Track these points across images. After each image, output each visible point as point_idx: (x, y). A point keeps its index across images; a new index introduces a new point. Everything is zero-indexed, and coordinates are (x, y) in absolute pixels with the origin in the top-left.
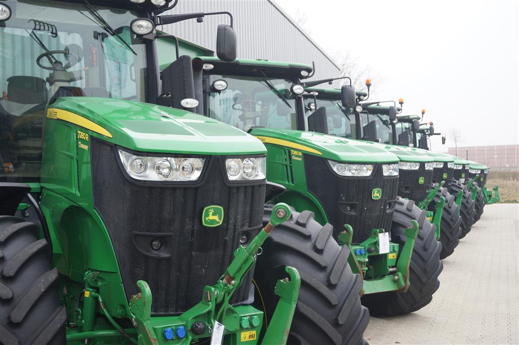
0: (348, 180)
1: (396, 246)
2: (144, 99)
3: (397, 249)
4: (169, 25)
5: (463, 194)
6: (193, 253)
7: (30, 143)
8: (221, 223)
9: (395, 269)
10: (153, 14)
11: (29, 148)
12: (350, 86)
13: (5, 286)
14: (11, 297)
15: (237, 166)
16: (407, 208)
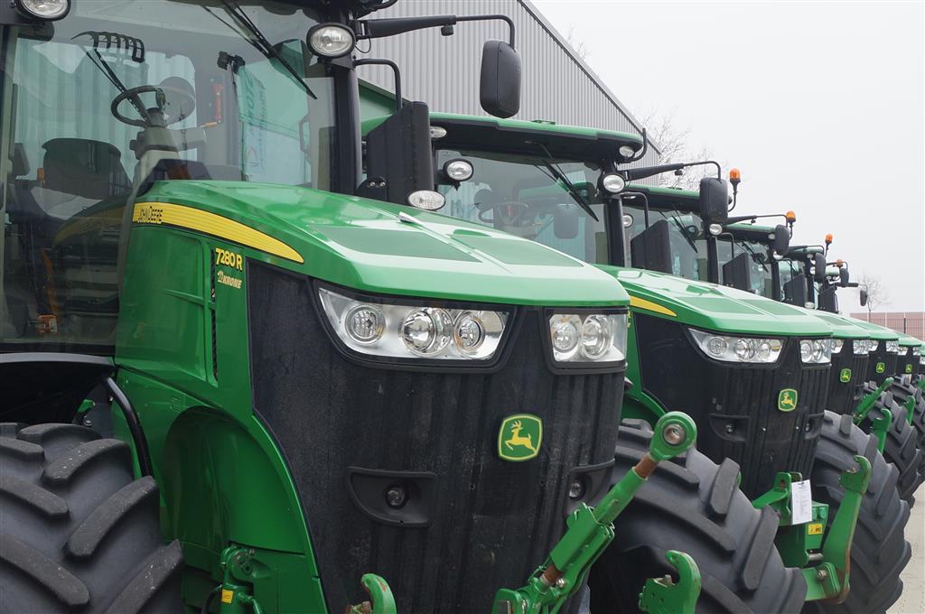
0: (731, 369)
1: (824, 507)
2: (327, 184)
3: (824, 515)
4: (382, 39)
5: (915, 405)
6: (474, 518)
7: (88, 274)
8: (536, 452)
9: (820, 555)
10: (351, 18)
11: (84, 285)
12: (719, 179)
13: (74, 577)
14: (86, 601)
15: (572, 331)
16: (841, 431)
